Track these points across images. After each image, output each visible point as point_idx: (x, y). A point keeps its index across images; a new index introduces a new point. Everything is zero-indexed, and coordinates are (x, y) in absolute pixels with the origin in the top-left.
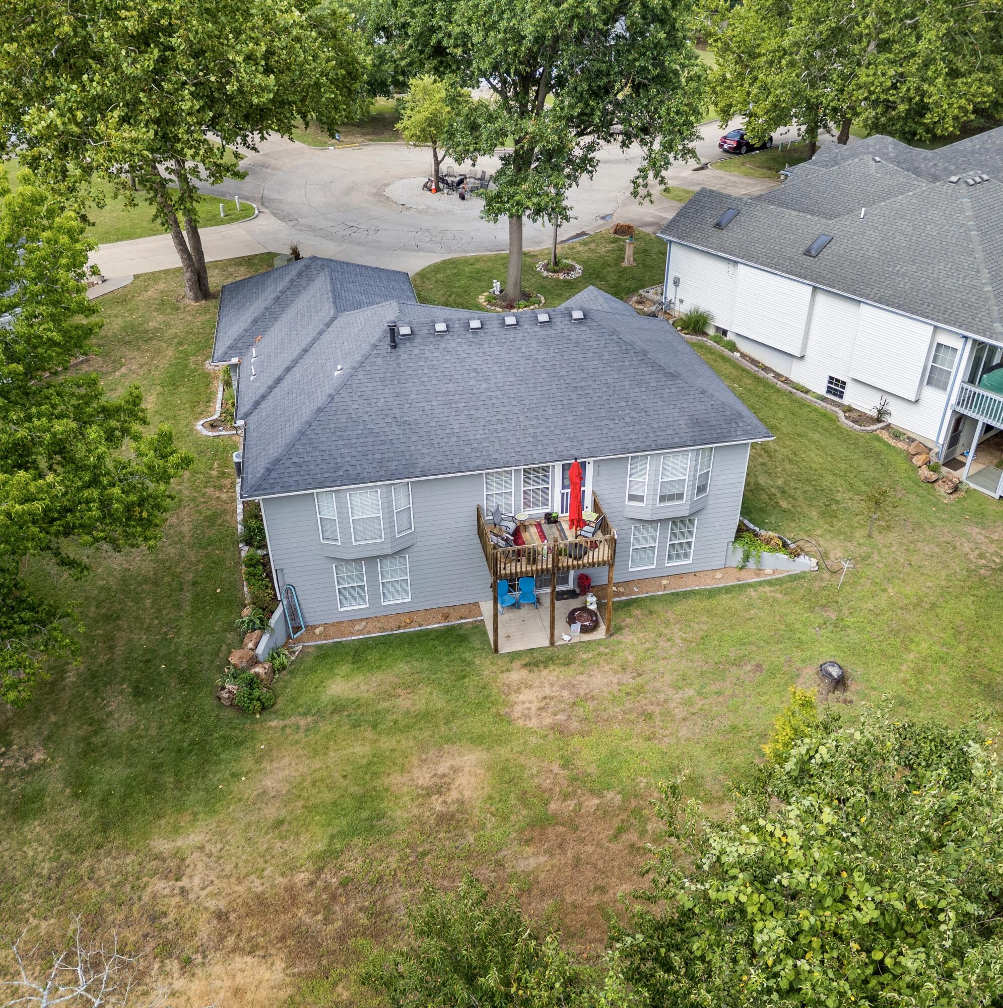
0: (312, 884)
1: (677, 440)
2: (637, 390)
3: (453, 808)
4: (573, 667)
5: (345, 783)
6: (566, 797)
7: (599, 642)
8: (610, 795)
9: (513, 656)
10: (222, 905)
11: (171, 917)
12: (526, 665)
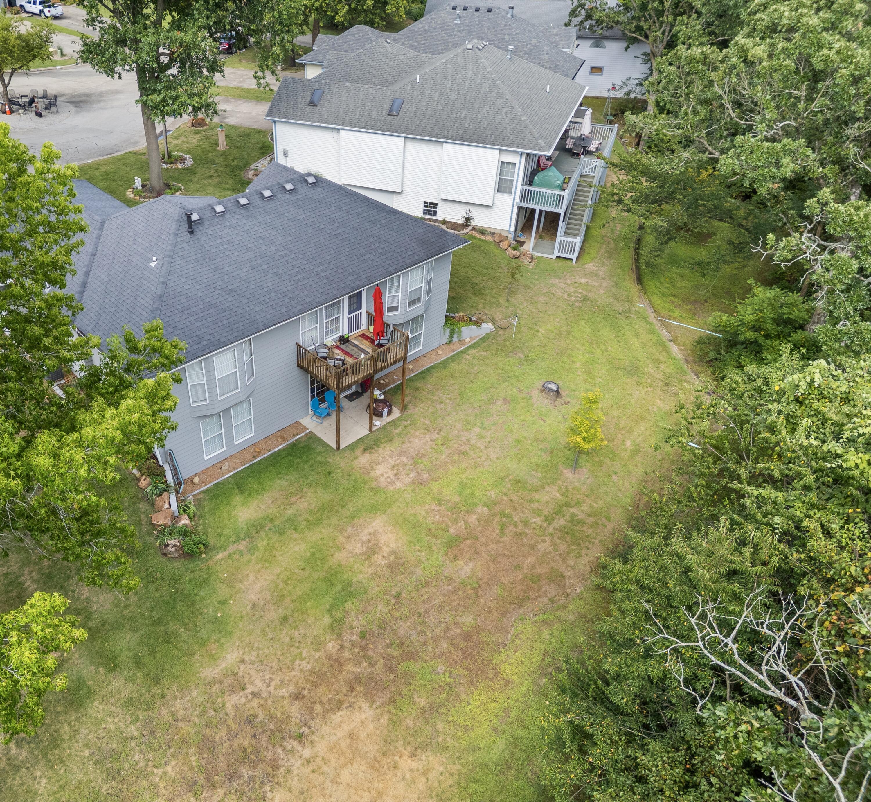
0: (342, 646)
1: (417, 258)
2: (375, 228)
3: (392, 558)
4: (396, 440)
5: (307, 573)
6: (455, 522)
7: (399, 419)
8: (479, 509)
9: (352, 447)
10: (291, 689)
11: (262, 715)
12: (365, 450)
